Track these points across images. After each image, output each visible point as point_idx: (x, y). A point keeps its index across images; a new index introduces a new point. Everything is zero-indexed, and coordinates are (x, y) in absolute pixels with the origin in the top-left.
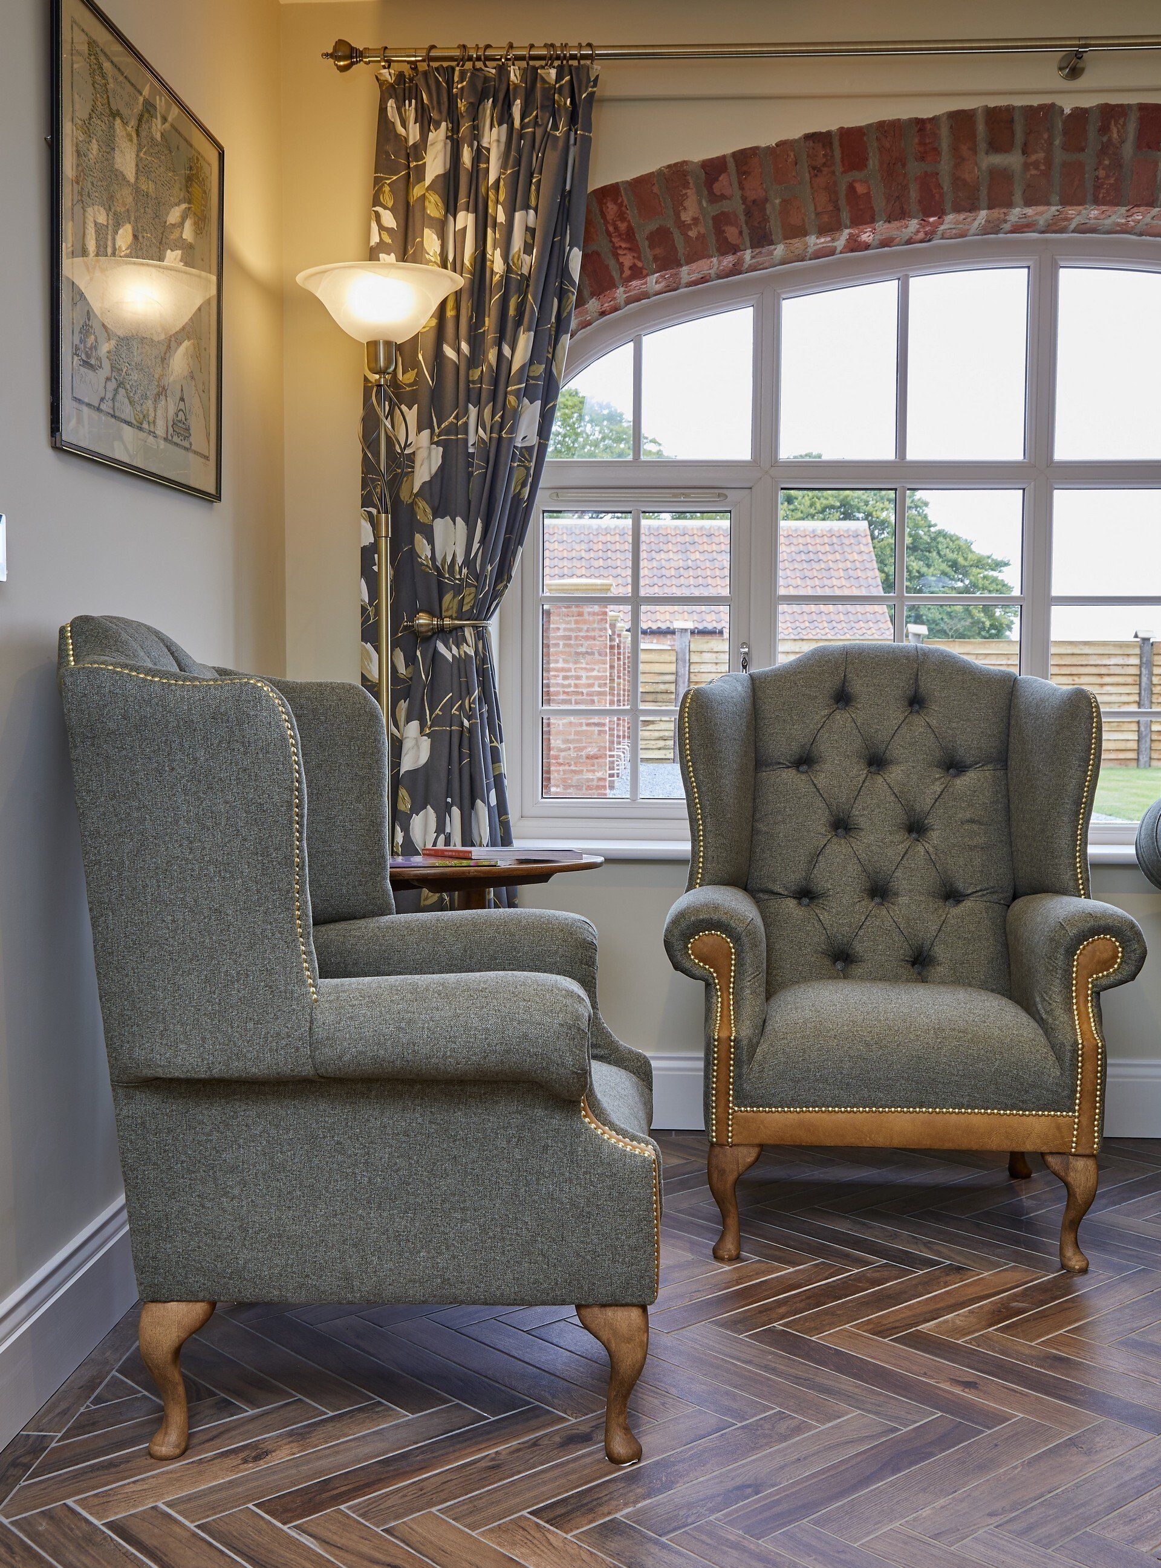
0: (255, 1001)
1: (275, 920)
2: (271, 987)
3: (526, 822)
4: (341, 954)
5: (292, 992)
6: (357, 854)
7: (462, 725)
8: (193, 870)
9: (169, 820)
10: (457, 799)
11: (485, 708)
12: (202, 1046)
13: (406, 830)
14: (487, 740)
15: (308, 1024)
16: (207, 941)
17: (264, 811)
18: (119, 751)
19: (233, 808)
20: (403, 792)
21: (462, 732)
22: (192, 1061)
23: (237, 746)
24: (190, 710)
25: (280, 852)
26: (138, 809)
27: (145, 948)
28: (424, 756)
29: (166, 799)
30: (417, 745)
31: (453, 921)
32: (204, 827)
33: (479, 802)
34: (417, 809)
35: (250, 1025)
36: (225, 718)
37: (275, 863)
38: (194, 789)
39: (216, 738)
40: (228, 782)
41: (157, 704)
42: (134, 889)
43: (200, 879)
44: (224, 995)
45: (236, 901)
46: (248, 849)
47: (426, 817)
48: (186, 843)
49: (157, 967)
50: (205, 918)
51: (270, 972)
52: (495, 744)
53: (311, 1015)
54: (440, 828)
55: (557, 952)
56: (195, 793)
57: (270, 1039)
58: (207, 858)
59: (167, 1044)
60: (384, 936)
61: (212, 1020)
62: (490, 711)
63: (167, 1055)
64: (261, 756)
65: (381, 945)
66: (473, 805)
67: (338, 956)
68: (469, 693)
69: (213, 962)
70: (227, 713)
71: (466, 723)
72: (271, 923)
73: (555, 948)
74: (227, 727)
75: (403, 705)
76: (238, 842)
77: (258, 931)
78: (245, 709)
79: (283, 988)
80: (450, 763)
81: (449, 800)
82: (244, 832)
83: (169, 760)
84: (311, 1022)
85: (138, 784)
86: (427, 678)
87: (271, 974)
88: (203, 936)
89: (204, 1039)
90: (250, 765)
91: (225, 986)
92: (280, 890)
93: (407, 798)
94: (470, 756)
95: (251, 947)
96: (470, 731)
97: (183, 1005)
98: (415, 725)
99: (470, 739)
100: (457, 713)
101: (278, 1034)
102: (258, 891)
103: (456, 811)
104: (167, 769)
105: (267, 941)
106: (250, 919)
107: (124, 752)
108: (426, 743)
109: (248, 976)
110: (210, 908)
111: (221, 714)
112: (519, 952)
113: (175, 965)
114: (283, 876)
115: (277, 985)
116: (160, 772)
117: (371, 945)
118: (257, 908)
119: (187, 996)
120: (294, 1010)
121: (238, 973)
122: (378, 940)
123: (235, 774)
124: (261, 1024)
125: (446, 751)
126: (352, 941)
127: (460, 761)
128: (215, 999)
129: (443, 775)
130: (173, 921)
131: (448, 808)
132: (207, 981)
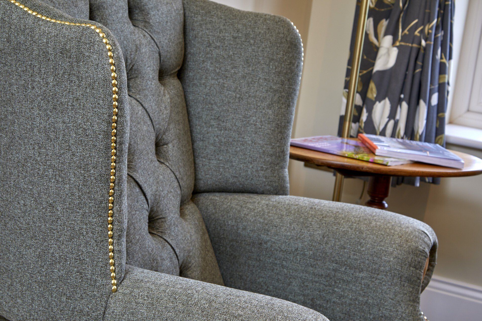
0: (69, 281)
1: (90, 222)
2: (81, 273)
3: (470, 115)
4: (236, 219)
5: (96, 281)
6: (262, 147)
7: (420, 44)
8: (39, 170)
9: (29, 127)
10: (407, 97)
11: (440, 34)
12: (31, 305)
13: (370, 112)
14: (438, 56)
15: (103, 309)
16: (43, 226)
17: (87, 135)
18: (4, 66)
19: (68, 128)
20: (372, 85)
21: (419, 50)
22: (23, 313)
23: (74, 78)
24: (47, 43)
25: (96, 170)
26: (12, 113)
27: (7, 220)
28: (392, 62)
29: (28, 111)
30: (388, 53)
31: (321, 211)
32: (49, 138)
33: (422, 102)
34: (380, 98)
35: (64, 299)
36: (69, 54)
37: (92, 178)
38: (45, 107)
39: (61, 69)
40: (66, 106)
41: (28, 34)
42: (5, 173)
43: (43, 178)
44: (49, 270)
45: (64, 201)
46: (75, 163)
47: (384, 105)
48: (37, 147)
49: (13, 236)
50: (43, 209)
51: (82, 262)
52: (444, 60)
53: (106, 302)
54: (392, 115)
55: (392, 253)
56: (46, 110)
57: (76, 313)
58: (48, 163)
59: (10, 296)
60: (269, 212)
61: (40, 287)
62: (445, 36)
63: (10, 304)
64: (88, 90)
65: (265, 219)
66: (418, 103)
67: (234, 220)
68: (430, 21)
69: (45, 244)
70: (70, 50)
71: (423, 43)
72: (86, 224)
73: (391, 249)
74: (69, 62)
75: (384, 23)
76: (68, 155)
77: (77, 228)
78: (83, 50)
79: (89, 277)
80: (407, 70)
81: (402, 96)
82: (73, 148)
83: (32, 80)
84: (106, 308)
85: (12, 94)
86: (404, 5)
87: (82, 264)
88: (40, 222)
89: (33, 299)
90: (81, 96)
91: (50, 264)
92: (95, 200)
93: (374, 90)
94: (422, 67)
95: (71, 239)
96: (425, 49)
97: (23, 270)
98: (388, 39)
99: (424, 55)
100: (418, 35)
101: (81, 311)
102: (79, 197)
103: (405, 105)
104: (30, 86)
105: (82, 237)
106: (72, 218)
107: (6, 68)
108: (395, 52)
109: (66, 261)
110: (47, 202)
111: (66, 50)
112: (362, 247)
113: (22, 238)
114: (98, 189)
115: (85, 273)
116: (25, 88)
117: (257, 217)
118: (78, 210)
119: (26, 264)
120: (95, 295)
121: (60, 257)
122: (263, 214)
123: (71, 101)
124: (71, 300)
125: (406, 61)
126: (246, 211)
127: (415, 69)
128: (43, 272)
129: (401, 78)
130: (25, 205)
131: (400, 101)
132: (39, 256)
